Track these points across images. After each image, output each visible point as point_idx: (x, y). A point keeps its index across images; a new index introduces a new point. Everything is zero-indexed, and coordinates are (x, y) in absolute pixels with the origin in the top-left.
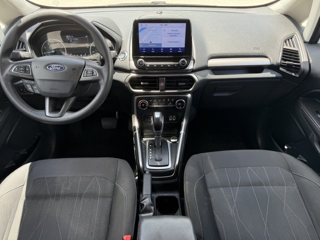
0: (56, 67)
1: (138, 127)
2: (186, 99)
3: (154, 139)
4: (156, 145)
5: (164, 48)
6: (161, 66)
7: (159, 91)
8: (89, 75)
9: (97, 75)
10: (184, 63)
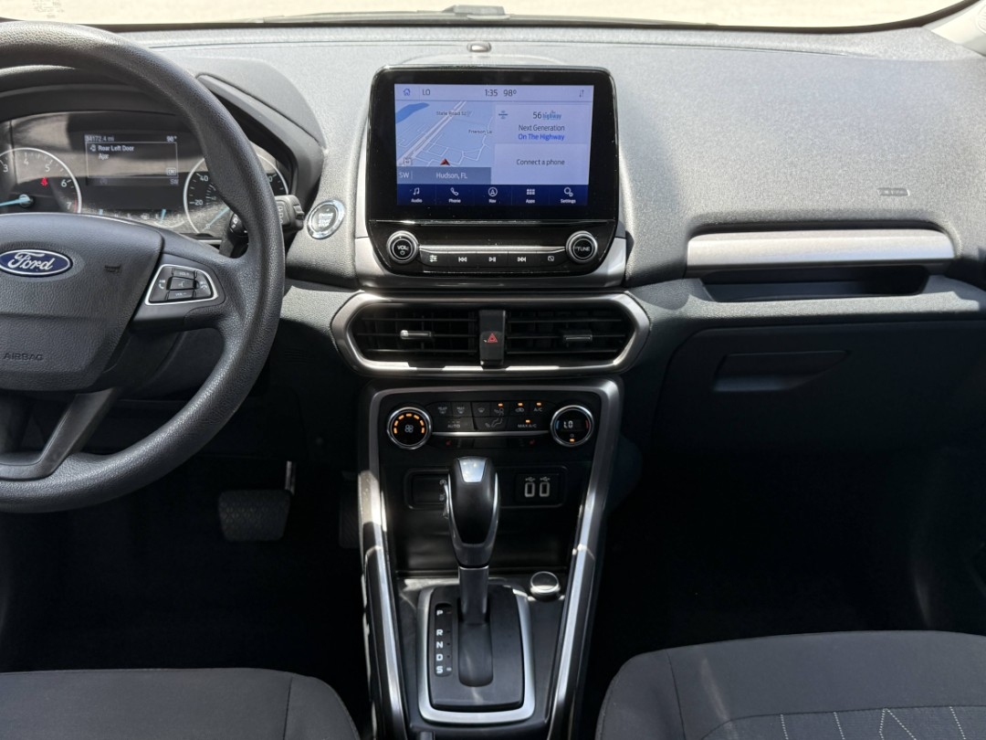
0: (33, 259)
1: (385, 529)
2: (596, 401)
3: (456, 581)
4: (464, 609)
5: (500, 188)
6: (491, 259)
7: (479, 369)
8: (180, 295)
9: (212, 296)
10: (587, 249)
